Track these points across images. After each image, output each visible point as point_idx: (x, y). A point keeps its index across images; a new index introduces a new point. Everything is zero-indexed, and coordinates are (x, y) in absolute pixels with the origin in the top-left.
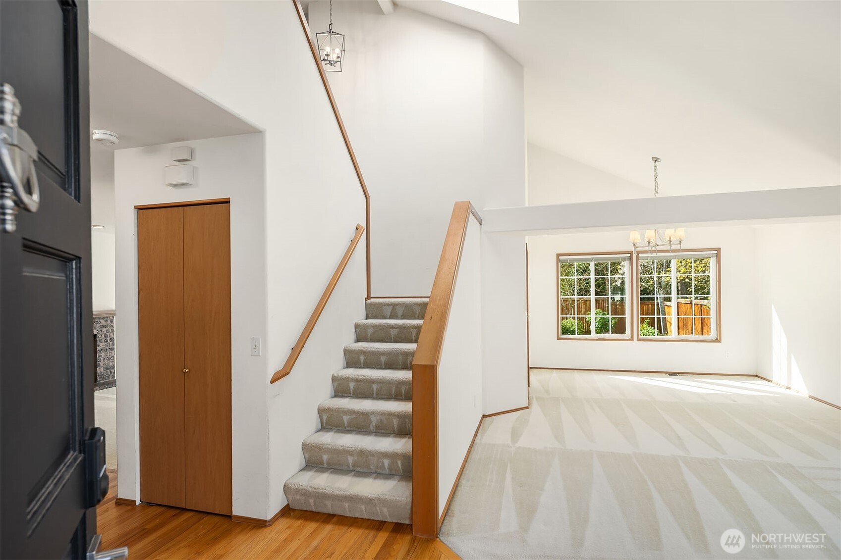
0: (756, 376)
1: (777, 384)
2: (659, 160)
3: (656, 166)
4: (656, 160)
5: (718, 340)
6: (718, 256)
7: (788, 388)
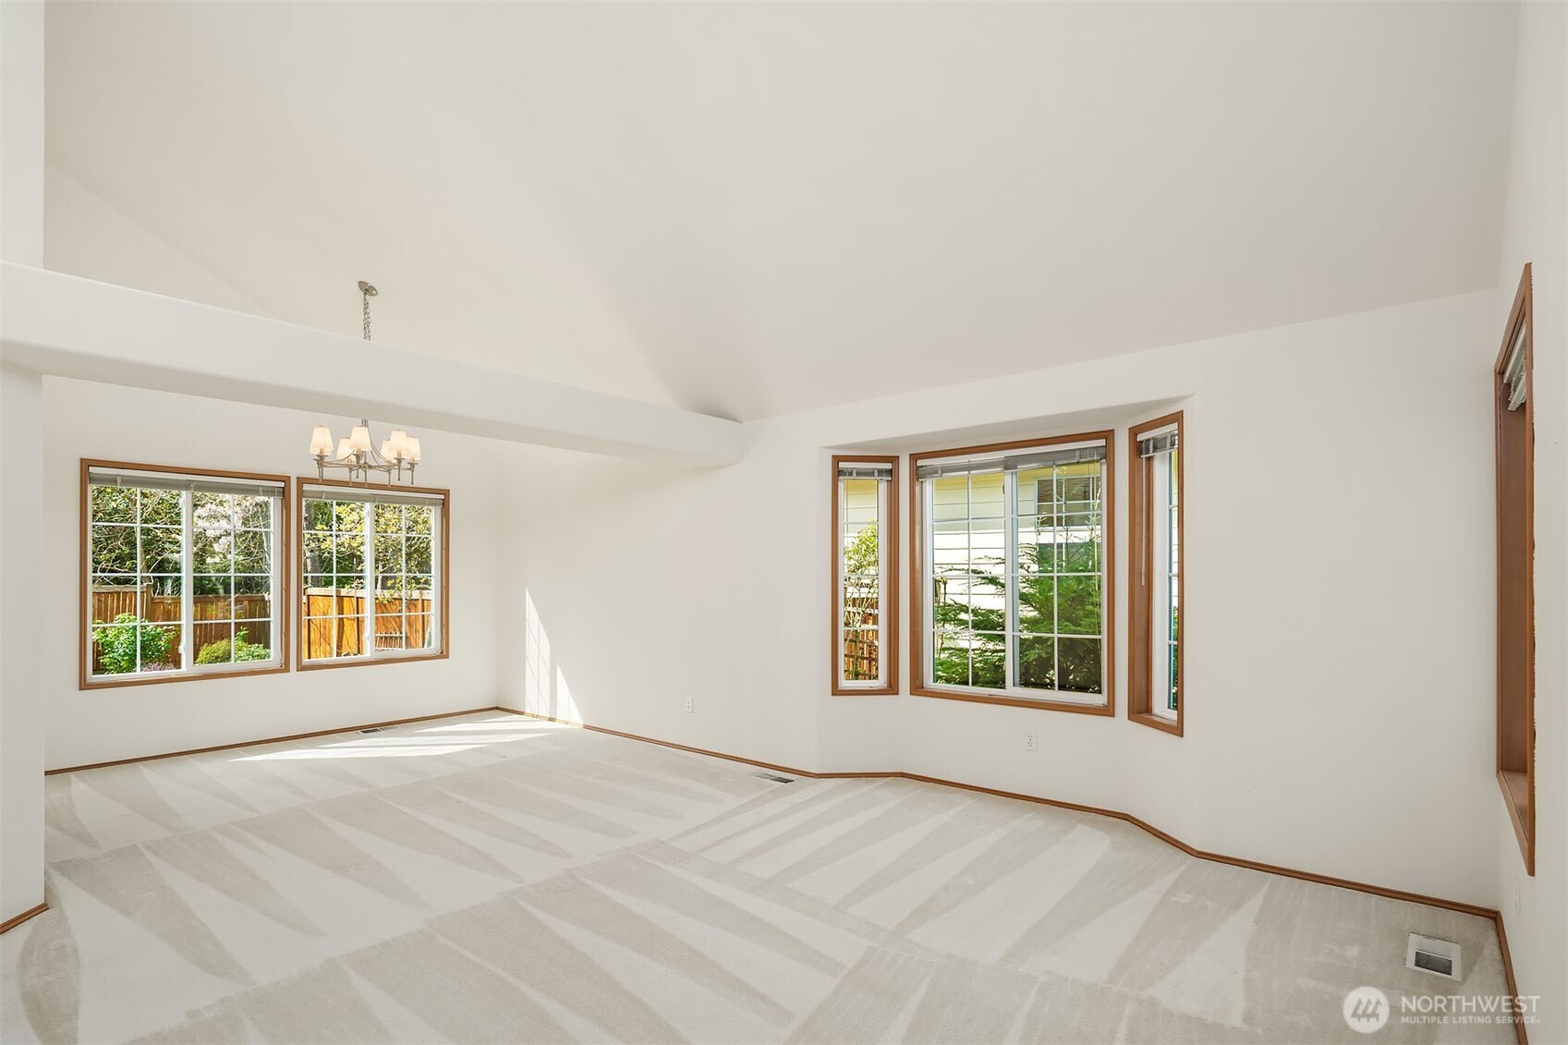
0: (497, 708)
1: (533, 716)
2: (374, 292)
3: (366, 306)
4: (367, 290)
5: (443, 654)
6: (445, 506)
7: (551, 719)
